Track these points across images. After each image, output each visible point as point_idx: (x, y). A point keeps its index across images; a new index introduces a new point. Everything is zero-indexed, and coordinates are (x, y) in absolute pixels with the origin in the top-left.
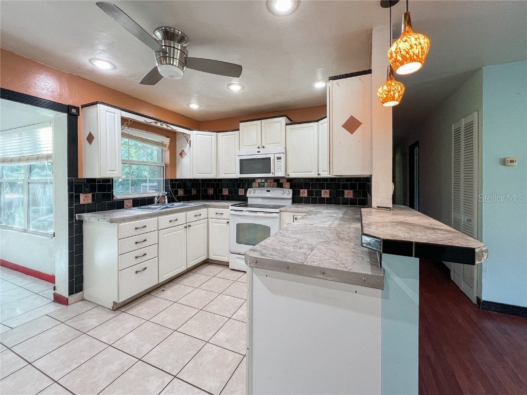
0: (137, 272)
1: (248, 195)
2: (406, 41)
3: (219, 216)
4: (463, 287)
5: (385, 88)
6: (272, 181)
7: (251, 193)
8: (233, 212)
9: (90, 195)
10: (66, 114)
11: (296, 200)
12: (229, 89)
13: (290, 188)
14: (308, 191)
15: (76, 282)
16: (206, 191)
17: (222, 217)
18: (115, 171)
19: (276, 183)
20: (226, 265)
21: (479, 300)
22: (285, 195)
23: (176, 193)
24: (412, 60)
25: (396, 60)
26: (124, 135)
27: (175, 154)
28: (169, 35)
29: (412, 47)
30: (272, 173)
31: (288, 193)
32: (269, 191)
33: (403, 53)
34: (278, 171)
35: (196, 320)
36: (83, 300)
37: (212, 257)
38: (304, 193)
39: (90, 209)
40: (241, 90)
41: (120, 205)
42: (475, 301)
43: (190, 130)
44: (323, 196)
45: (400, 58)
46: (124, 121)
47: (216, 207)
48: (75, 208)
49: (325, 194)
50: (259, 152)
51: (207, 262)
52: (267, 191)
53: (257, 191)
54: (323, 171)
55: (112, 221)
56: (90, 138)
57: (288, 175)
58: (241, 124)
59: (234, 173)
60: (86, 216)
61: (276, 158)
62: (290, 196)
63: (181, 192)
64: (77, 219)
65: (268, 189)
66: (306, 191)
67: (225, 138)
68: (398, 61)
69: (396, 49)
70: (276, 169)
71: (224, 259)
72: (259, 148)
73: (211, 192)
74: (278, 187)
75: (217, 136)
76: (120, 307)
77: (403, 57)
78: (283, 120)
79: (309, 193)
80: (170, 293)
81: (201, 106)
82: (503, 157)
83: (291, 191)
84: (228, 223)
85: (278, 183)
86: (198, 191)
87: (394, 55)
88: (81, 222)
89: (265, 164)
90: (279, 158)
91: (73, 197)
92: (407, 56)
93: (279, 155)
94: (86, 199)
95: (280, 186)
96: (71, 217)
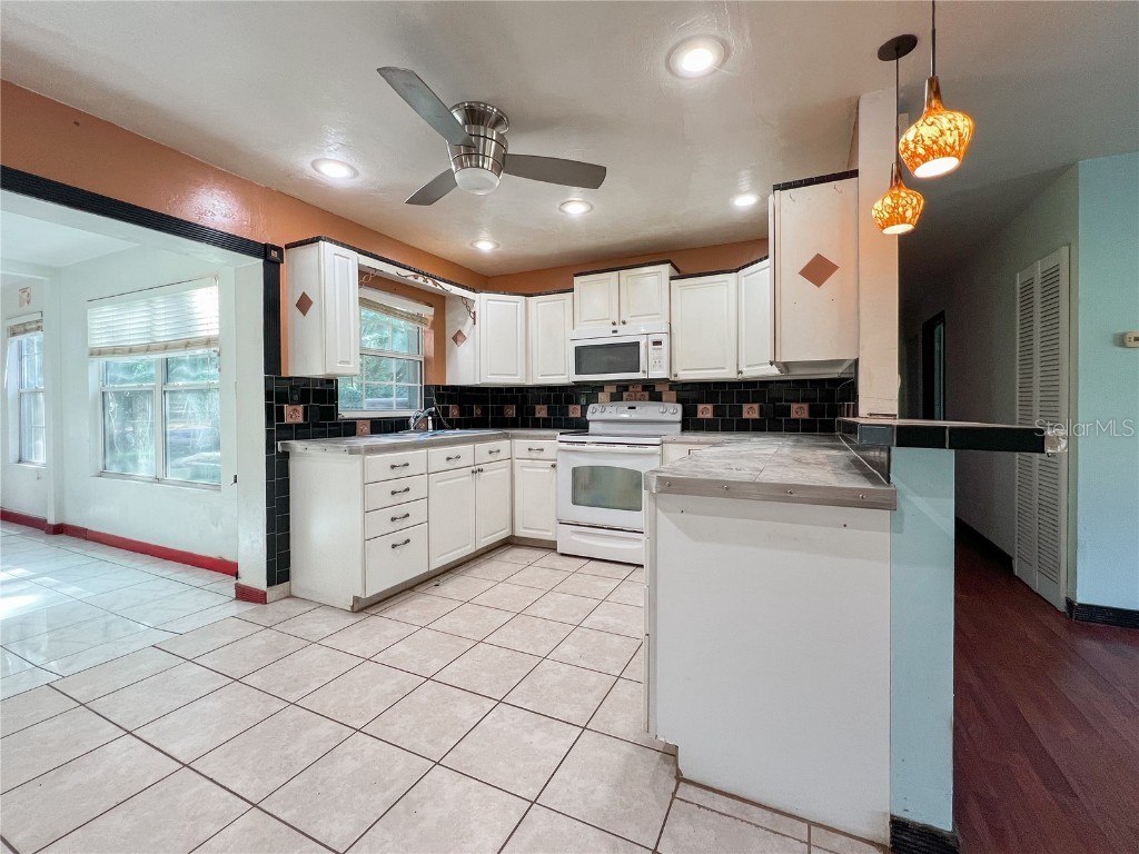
0: (394, 546)
1: (589, 416)
2: (933, 123)
3: (534, 455)
4: (1037, 583)
5: (888, 201)
6: (640, 389)
7: (593, 413)
8: (564, 445)
9: (300, 408)
10: (261, 261)
11: (690, 423)
12: (564, 212)
13: (678, 401)
14: (714, 407)
15: (279, 565)
16: (501, 411)
17: (542, 455)
18: (348, 363)
19: (647, 394)
20: (550, 546)
21: (1070, 603)
22: (667, 414)
23: (446, 412)
24: (943, 153)
25: (915, 155)
27: (443, 337)
28: (475, 115)
29: (942, 133)
30: (644, 372)
31: (674, 412)
32: (633, 408)
33: (928, 142)
34: (654, 367)
35: (513, 627)
36: (290, 596)
37: (520, 532)
38: (706, 411)
39: (303, 432)
40: (589, 211)
41: (349, 429)
42: (1062, 607)
43: (474, 291)
44: (745, 416)
45: (921, 151)
47: (528, 437)
48: (278, 430)
49: (751, 411)
50: (615, 332)
51: (510, 542)
52: (629, 408)
53: (608, 408)
54: (748, 366)
55: (352, 452)
56: (304, 304)
57: (676, 376)
58: (577, 280)
59: (562, 373)
60: (297, 446)
61: (650, 343)
62: (679, 417)
63: (454, 412)
64: (280, 450)
65: (632, 404)
66: (710, 407)
67: (545, 308)
68: (919, 155)
69: (916, 136)
70: (651, 362)
71: (547, 536)
72: (614, 324)
73: (511, 411)
74: (651, 399)
75: (526, 302)
76: (366, 607)
77: (927, 149)
78: (666, 270)
79: (717, 411)
80: (451, 587)
81: (498, 246)
82: (1120, 331)
83: (679, 407)
84: (554, 466)
85: (652, 390)
86: (485, 411)
87: (912, 146)
88: (286, 455)
89: (627, 354)
90: (657, 343)
91: (273, 414)
92: (935, 147)
93: (657, 338)
94: (294, 414)
95: (656, 397)
96: (270, 446)
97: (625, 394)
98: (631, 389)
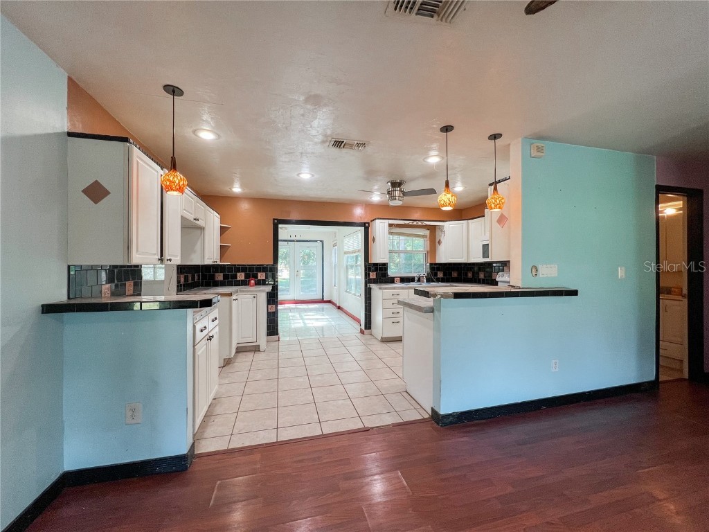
0: (393, 323)
9: (375, 273)
10: (363, 228)
15: (368, 325)
23: (436, 274)
26: (390, 233)
27: (434, 242)
36: (371, 335)
39: (375, 281)
41: (392, 281)
43: (443, 221)
46: (390, 225)
48: (368, 281)
55: (380, 289)
56: (374, 240)
60: (373, 286)
63: (440, 275)
64: (369, 287)
75: (468, 223)
86: (459, 274)
88: (370, 289)
91: (367, 275)
94: (373, 275)
96: (366, 286)
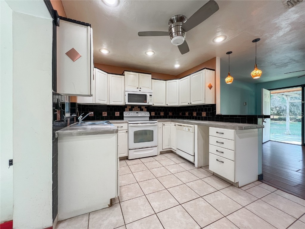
1: (124, 115)
6: (137, 107)
7: (126, 114)
8: (131, 125)
9: (60, 112)
13: (147, 111)
14: (155, 113)
17: (122, 129)
19: (139, 109)
20: (124, 159)
32: (138, 113)
38: (153, 114)
49: (162, 114)
50: (140, 91)
52: (137, 113)
53: (131, 113)
57: (153, 105)
59: (121, 101)
62: (149, 115)
70: (149, 101)
79: (156, 114)
84: (127, 132)
85: (141, 108)
88: (57, 140)
89: (144, 97)
91: (55, 115)
93: (151, 94)
94: (59, 116)
95: (142, 110)
97: (133, 109)
98: (135, 107)
